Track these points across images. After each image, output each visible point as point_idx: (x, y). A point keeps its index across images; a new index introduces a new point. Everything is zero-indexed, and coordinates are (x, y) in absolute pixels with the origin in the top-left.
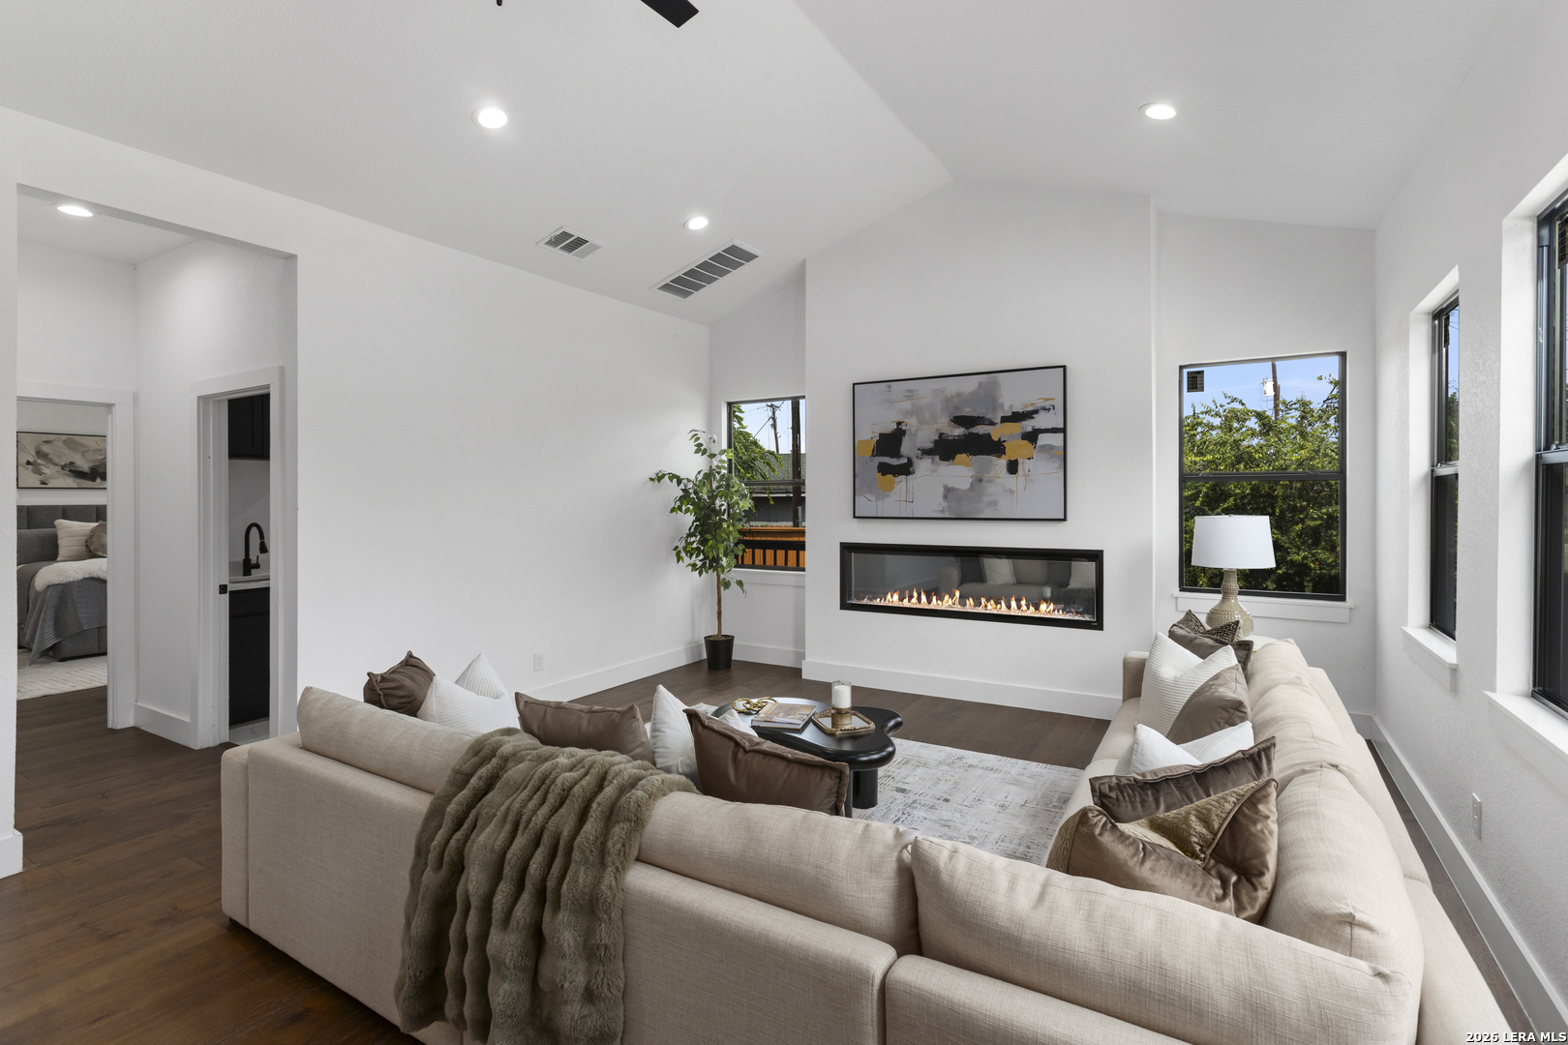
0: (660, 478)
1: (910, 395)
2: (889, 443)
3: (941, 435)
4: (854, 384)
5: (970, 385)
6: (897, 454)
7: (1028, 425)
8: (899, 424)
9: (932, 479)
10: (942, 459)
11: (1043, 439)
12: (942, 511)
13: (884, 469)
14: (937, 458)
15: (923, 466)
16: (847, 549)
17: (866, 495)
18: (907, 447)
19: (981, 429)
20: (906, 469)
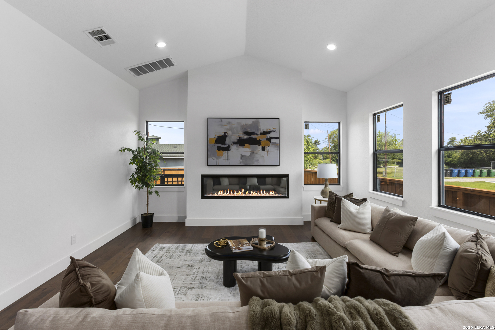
1: (229, 123)
2: (221, 139)
3: (240, 137)
4: (208, 118)
5: (250, 122)
6: (224, 144)
7: (268, 136)
8: (225, 133)
9: (237, 152)
10: (240, 145)
11: (273, 140)
12: (240, 163)
13: (219, 149)
14: (238, 145)
15: (234, 148)
16: (204, 177)
17: (212, 158)
18: (228, 141)
19: (253, 136)
20: (228, 149)
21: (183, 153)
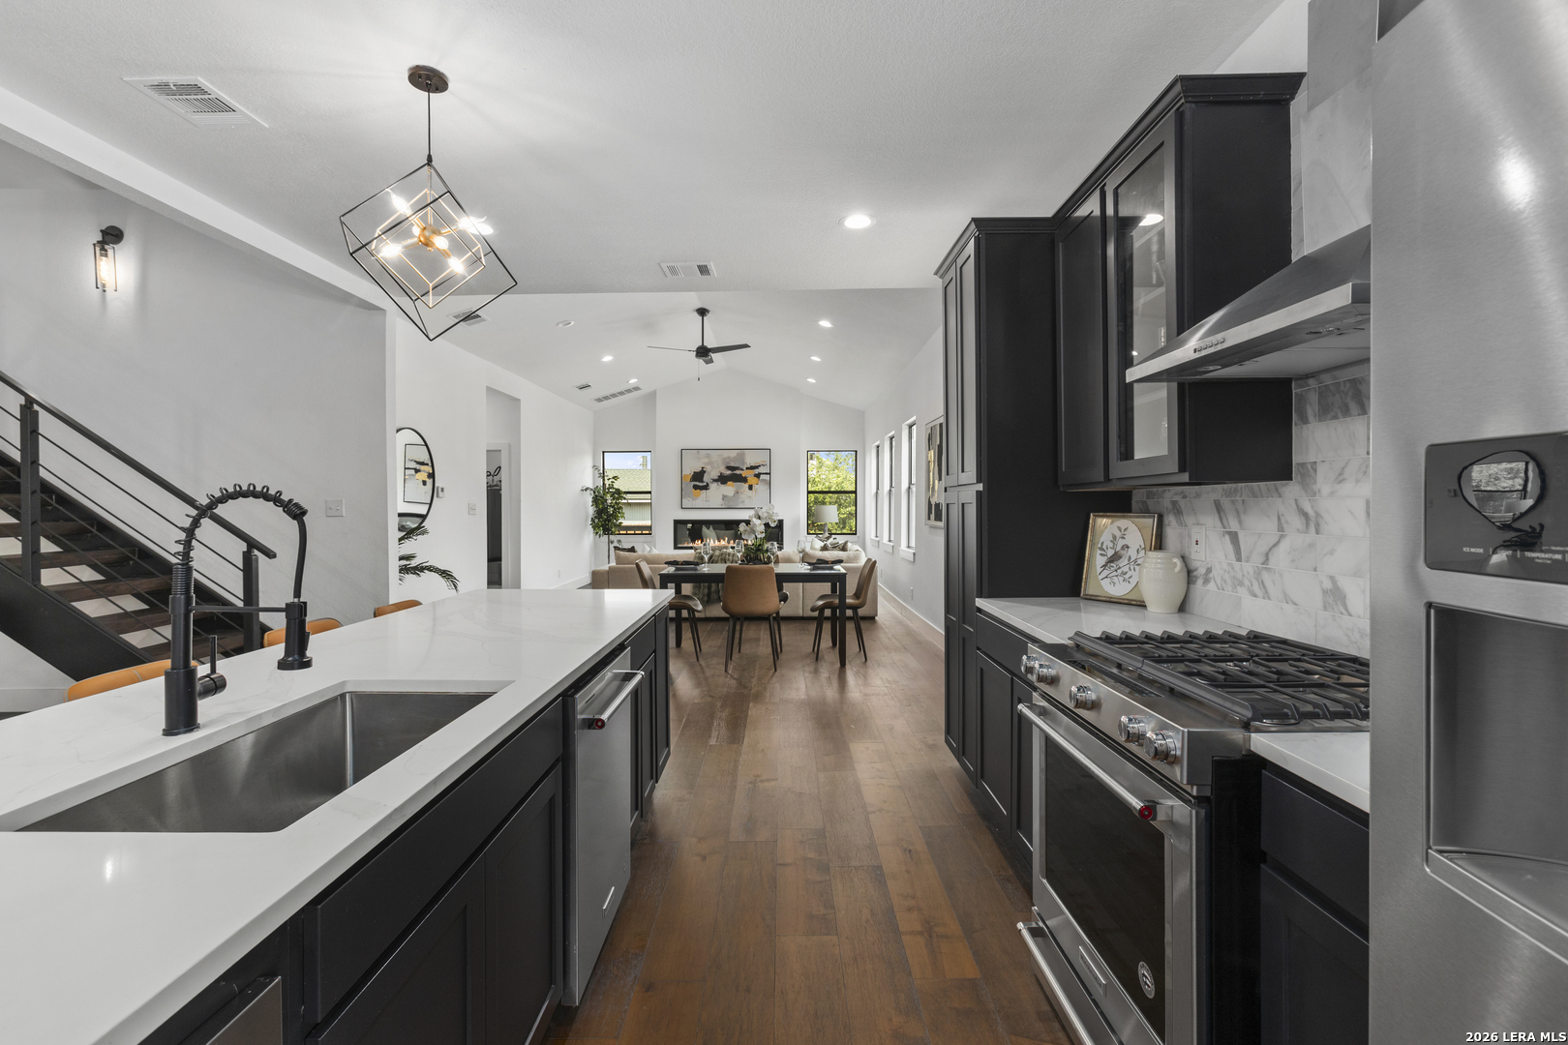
0: (586, 490)
1: (708, 456)
2: (698, 476)
3: (721, 474)
4: (682, 450)
5: (734, 454)
6: (702, 482)
7: (756, 471)
8: (703, 468)
9: (717, 492)
10: (722, 484)
11: (762, 477)
12: (722, 505)
13: (696, 487)
14: (719, 483)
15: (713, 486)
16: (677, 522)
17: (687, 498)
18: (706, 478)
19: (738, 472)
20: (706, 488)
21: (650, 493)
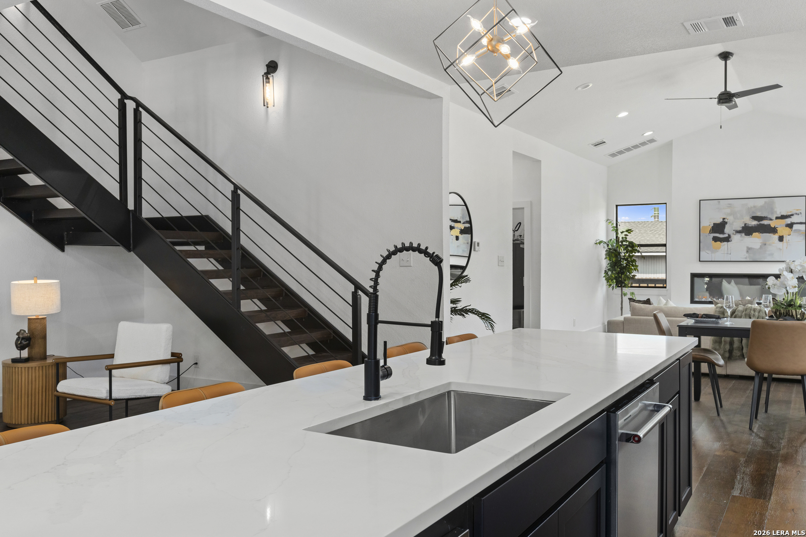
0: (598, 243)
1: (730, 206)
2: (719, 228)
3: (745, 224)
4: (700, 200)
5: (760, 203)
6: (723, 232)
7: (789, 221)
8: (724, 219)
9: (740, 245)
10: (746, 235)
11: (797, 227)
12: (746, 258)
13: (716, 239)
15: (736, 238)
16: (694, 276)
17: (706, 251)
18: (728, 230)
19: (765, 222)
20: (727, 239)
21: (664, 245)
